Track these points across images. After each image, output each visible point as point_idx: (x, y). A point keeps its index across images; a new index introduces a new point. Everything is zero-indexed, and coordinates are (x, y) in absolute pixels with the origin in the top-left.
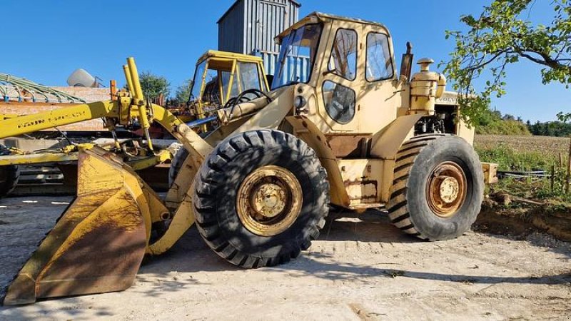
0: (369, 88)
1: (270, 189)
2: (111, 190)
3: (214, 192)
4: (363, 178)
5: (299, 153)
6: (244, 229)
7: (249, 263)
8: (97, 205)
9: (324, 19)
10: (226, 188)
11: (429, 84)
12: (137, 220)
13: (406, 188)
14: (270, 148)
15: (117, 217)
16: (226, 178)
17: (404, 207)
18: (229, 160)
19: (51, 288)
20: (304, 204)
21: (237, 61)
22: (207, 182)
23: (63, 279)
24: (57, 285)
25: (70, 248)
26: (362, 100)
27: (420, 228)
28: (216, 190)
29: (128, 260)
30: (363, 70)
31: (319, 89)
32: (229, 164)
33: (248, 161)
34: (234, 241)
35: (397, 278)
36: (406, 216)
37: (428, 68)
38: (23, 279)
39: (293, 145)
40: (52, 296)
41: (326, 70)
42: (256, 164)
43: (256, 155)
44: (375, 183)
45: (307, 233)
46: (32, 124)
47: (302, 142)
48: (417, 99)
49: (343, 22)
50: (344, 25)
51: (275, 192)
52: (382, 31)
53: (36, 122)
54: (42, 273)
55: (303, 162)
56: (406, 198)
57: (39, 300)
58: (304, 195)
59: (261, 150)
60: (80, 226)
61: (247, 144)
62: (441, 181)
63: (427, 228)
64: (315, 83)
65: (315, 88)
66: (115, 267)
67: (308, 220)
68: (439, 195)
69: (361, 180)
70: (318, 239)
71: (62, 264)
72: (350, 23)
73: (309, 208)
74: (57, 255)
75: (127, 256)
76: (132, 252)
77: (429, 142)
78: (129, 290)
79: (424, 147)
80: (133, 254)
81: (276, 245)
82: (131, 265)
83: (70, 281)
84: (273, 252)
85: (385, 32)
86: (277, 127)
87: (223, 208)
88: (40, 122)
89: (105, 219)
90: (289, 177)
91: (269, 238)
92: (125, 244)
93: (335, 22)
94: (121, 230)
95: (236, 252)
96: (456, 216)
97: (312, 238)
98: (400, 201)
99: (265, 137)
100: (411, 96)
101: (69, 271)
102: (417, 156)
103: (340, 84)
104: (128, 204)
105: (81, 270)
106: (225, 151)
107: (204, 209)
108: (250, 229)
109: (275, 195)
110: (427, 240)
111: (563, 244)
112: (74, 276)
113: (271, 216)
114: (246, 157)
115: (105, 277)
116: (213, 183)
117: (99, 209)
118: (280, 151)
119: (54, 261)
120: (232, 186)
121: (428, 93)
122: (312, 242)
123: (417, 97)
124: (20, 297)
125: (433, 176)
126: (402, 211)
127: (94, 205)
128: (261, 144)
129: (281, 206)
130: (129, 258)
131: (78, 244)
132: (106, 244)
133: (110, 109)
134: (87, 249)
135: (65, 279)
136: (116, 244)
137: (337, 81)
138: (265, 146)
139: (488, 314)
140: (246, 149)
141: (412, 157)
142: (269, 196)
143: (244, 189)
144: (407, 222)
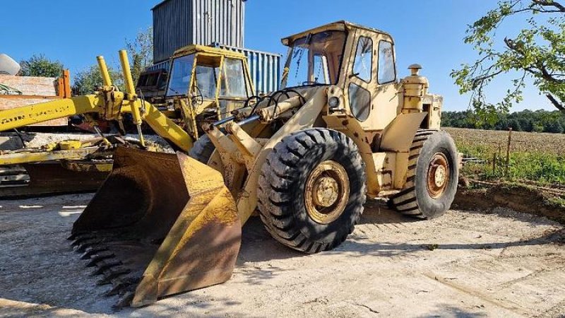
0: (380, 89)
1: (328, 182)
2: (216, 189)
3: (291, 186)
4: (383, 168)
5: (349, 149)
6: (310, 219)
7: (313, 249)
8: (206, 204)
9: (350, 28)
10: (299, 182)
11: (420, 87)
12: (235, 216)
13: (414, 176)
14: (330, 146)
15: (219, 215)
16: (299, 174)
17: (412, 192)
18: (301, 157)
19: (168, 286)
20: (351, 195)
21: (225, 57)
22: (285, 177)
23: (178, 276)
24: (174, 282)
25: (184, 246)
26: (374, 100)
27: (423, 209)
28: (292, 184)
29: (227, 254)
30: (376, 74)
31: (346, 91)
32: (301, 160)
33: (314, 157)
34: (305, 230)
35: (435, 250)
36: (414, 199)
37: (418, 73)
38: (149, 280)
39: (344, 141)
40: (170, 294)
41: (351, 74)
42: (318, 160)
43: (320, 152)
44: (390, 172)
45: (354, 218)
46: (11, 120)
47: (350, 139)
48: (410, 99)
49: (363, 31)
50: (363, 33)
51: (331, 185)
52: (389, 40)
53: (16, 119)
54: (162, 273)
55: (352, 157)
56: (415, 184)
57: (159, 299)
58: (351, 186)
59: (324, 146)
60: (192, 224)
61: (314, 143)
62: (435, 169)
63: (427, 209)
64: (343, 85)
65: (343, 89)
66: (218, 261)
67: (354, 207)
68: (434, 180)
69: (382, 170)
70: (360, 223)
71: (177, 262)
72: (368, 32)
73: (354, 198)
74: (173, 255)
75: (228, 249)
76: (231, 246)
77: (429, 136)
78: (229, 282)
79: (426, 141)
80: (232, 248)
81: (332, 231)
82: (230, 258)
83: (184, 277)
84: (331, 237)
85: (390, 41)
86: (312, 125)
87: (297, 201)
88: (20, 118)
89: (211, 216)
90: (340, 171)
91: (326, 226)
92: (225, 238)
93: (358, 30)
94: (223, 226)
95: (305, 239)
96: (442, 197)
97: (356, 224)
98: (409, 187)
99: (325, 135)
100: (404, 97)
101: (183, 268)
102: (421, 149)
103: (360, 86)
104: (228, 201)
105: (192, 266)
106: (297, 149)
107: (282, 203)
108: (314, 218)
109: (331, 187)
110: (425, 219)
111: (524, 215)
112: (187, 272)
113: (329, 206)
114: (313, 154)
115: (211, 271)
116: (290, 178)
117: (207, 207)
118: (336, 148)
119: (173, 260)
120: (302, 179)
121: (419, 94)
122: (355, 226)
123: (410, 98)
124: (145, 297)
125: (430, 165)
126: (410, 196)
127: (203, 204)
128: (323, 142)
129: (335, 196)
130: (228, 251)
131: (191, 242)
132: (212, 240)
133: (96, 104)
134: (197, 246)
135: (179, 276)
136: (219, 239)
137: (358, 84)
138: (327, 144)
139: (520, 270)
140: (313, 147)
141: (417, 149)
142: (327, 188)
143: (310, 184)
144: (413, 204)
